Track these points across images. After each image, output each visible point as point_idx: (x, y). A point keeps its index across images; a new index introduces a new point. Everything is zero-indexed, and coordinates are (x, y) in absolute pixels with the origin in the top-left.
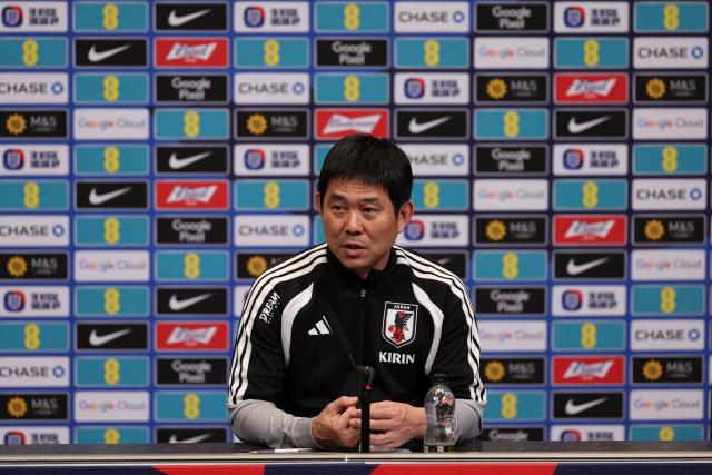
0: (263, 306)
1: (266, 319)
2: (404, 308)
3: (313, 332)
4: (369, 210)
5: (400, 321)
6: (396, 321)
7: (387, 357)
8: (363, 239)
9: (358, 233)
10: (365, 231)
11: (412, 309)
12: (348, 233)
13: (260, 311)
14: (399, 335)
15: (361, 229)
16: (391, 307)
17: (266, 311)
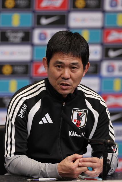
0: (20, 111)
1: (21, 117)
2: (81, 111)
3: (41, 123)
4: (74, 68)
5: (79, 117)
6: (77, 117)
7: (72, 133)
8: (70, 82)
9: (68, 79)
10: (71, 77)
11: (85, 111)
12: (63, 78)
13: (19, 113)
14: (79, 123)
15: (69, 77)
16: (75, 110)
17: (22, 113)
